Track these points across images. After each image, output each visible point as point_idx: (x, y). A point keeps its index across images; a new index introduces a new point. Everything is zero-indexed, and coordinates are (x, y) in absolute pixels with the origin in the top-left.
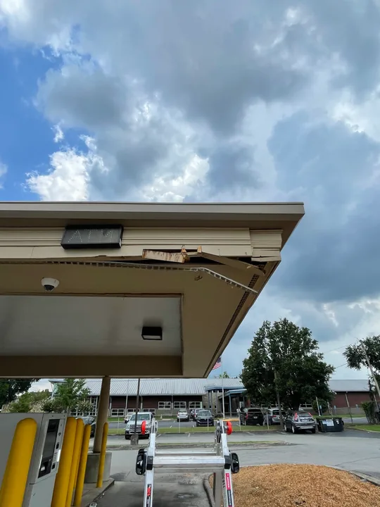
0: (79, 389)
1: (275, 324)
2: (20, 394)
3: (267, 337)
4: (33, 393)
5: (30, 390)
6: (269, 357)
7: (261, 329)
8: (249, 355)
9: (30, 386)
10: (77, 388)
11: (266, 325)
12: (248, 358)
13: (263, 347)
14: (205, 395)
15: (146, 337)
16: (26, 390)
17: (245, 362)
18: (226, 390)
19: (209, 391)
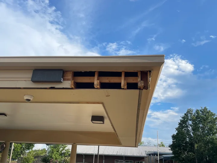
0: (63, 150)
1: (196, 111)
2: (28, 151)
3: (190, 120)
4: (36, 151)
5: (34, 149)
6: (192, 134)
7: (185, 114)
8: (177, 132)
9: (33, 146)
10: (62, 149)
11: (189, 112)
12: (175, 134)
13: (187, 127)
14: (146, 157)
15: (94, 122)
16: (32, 149)
17: (174, 137)
18: (161, 155)
19: (149, 155)
